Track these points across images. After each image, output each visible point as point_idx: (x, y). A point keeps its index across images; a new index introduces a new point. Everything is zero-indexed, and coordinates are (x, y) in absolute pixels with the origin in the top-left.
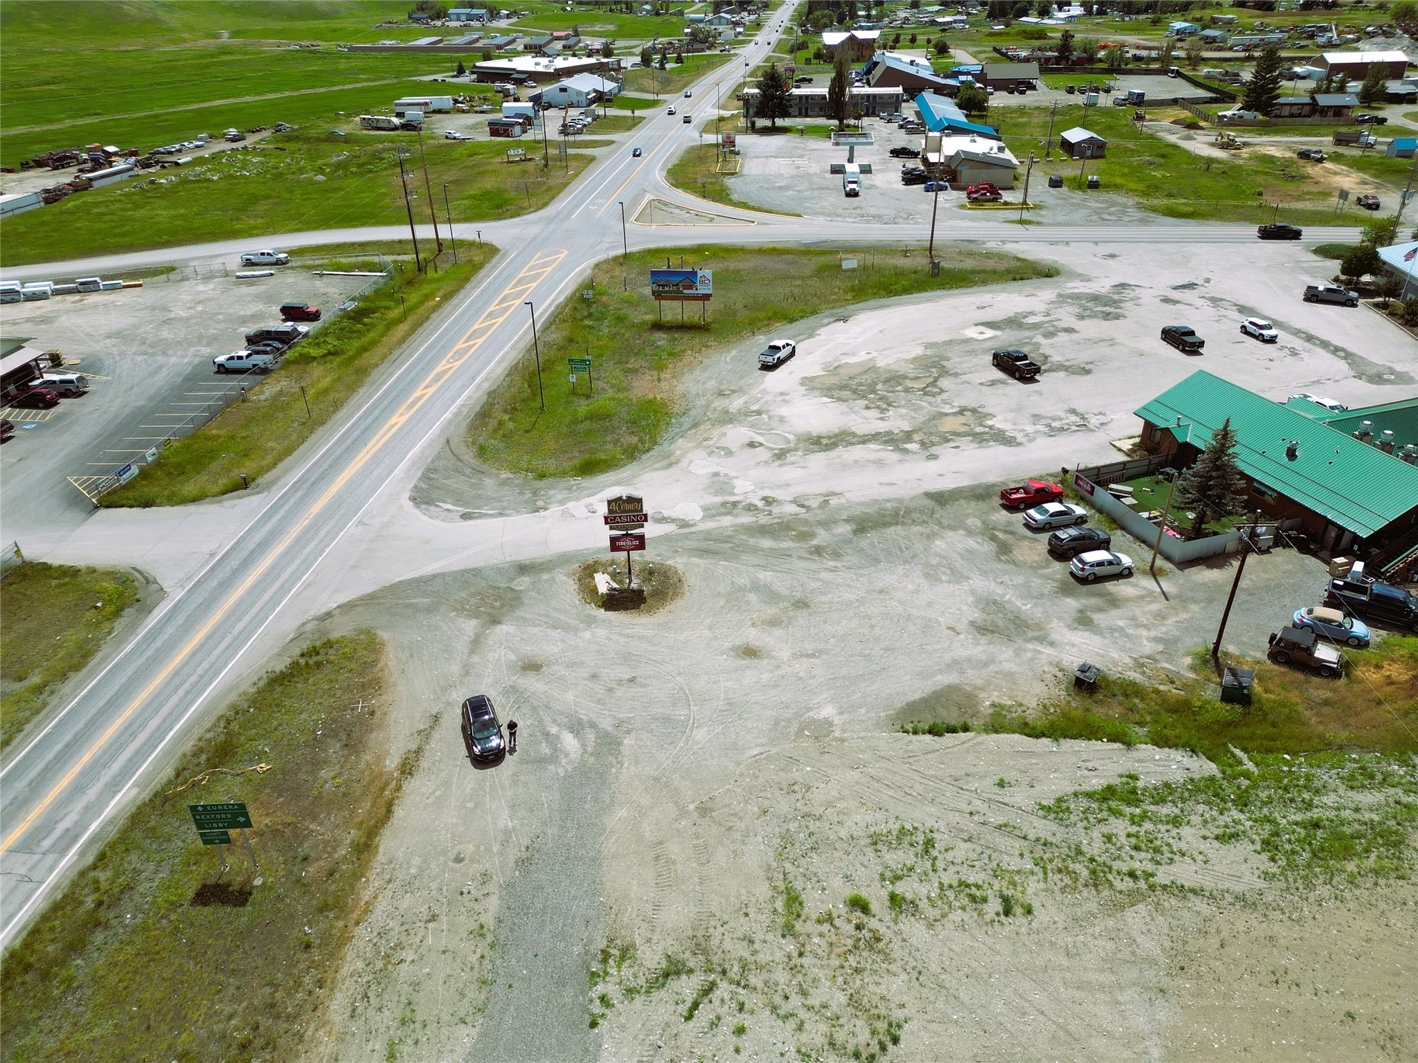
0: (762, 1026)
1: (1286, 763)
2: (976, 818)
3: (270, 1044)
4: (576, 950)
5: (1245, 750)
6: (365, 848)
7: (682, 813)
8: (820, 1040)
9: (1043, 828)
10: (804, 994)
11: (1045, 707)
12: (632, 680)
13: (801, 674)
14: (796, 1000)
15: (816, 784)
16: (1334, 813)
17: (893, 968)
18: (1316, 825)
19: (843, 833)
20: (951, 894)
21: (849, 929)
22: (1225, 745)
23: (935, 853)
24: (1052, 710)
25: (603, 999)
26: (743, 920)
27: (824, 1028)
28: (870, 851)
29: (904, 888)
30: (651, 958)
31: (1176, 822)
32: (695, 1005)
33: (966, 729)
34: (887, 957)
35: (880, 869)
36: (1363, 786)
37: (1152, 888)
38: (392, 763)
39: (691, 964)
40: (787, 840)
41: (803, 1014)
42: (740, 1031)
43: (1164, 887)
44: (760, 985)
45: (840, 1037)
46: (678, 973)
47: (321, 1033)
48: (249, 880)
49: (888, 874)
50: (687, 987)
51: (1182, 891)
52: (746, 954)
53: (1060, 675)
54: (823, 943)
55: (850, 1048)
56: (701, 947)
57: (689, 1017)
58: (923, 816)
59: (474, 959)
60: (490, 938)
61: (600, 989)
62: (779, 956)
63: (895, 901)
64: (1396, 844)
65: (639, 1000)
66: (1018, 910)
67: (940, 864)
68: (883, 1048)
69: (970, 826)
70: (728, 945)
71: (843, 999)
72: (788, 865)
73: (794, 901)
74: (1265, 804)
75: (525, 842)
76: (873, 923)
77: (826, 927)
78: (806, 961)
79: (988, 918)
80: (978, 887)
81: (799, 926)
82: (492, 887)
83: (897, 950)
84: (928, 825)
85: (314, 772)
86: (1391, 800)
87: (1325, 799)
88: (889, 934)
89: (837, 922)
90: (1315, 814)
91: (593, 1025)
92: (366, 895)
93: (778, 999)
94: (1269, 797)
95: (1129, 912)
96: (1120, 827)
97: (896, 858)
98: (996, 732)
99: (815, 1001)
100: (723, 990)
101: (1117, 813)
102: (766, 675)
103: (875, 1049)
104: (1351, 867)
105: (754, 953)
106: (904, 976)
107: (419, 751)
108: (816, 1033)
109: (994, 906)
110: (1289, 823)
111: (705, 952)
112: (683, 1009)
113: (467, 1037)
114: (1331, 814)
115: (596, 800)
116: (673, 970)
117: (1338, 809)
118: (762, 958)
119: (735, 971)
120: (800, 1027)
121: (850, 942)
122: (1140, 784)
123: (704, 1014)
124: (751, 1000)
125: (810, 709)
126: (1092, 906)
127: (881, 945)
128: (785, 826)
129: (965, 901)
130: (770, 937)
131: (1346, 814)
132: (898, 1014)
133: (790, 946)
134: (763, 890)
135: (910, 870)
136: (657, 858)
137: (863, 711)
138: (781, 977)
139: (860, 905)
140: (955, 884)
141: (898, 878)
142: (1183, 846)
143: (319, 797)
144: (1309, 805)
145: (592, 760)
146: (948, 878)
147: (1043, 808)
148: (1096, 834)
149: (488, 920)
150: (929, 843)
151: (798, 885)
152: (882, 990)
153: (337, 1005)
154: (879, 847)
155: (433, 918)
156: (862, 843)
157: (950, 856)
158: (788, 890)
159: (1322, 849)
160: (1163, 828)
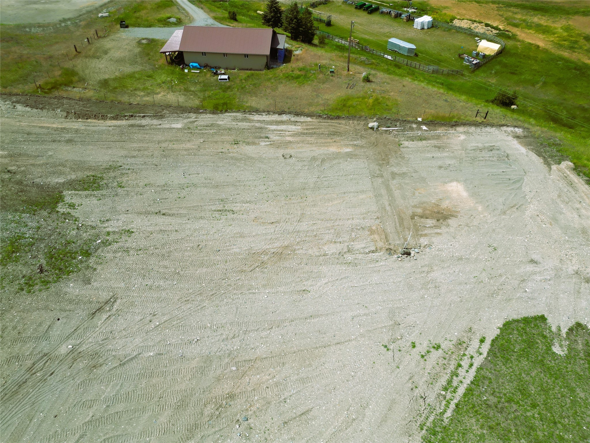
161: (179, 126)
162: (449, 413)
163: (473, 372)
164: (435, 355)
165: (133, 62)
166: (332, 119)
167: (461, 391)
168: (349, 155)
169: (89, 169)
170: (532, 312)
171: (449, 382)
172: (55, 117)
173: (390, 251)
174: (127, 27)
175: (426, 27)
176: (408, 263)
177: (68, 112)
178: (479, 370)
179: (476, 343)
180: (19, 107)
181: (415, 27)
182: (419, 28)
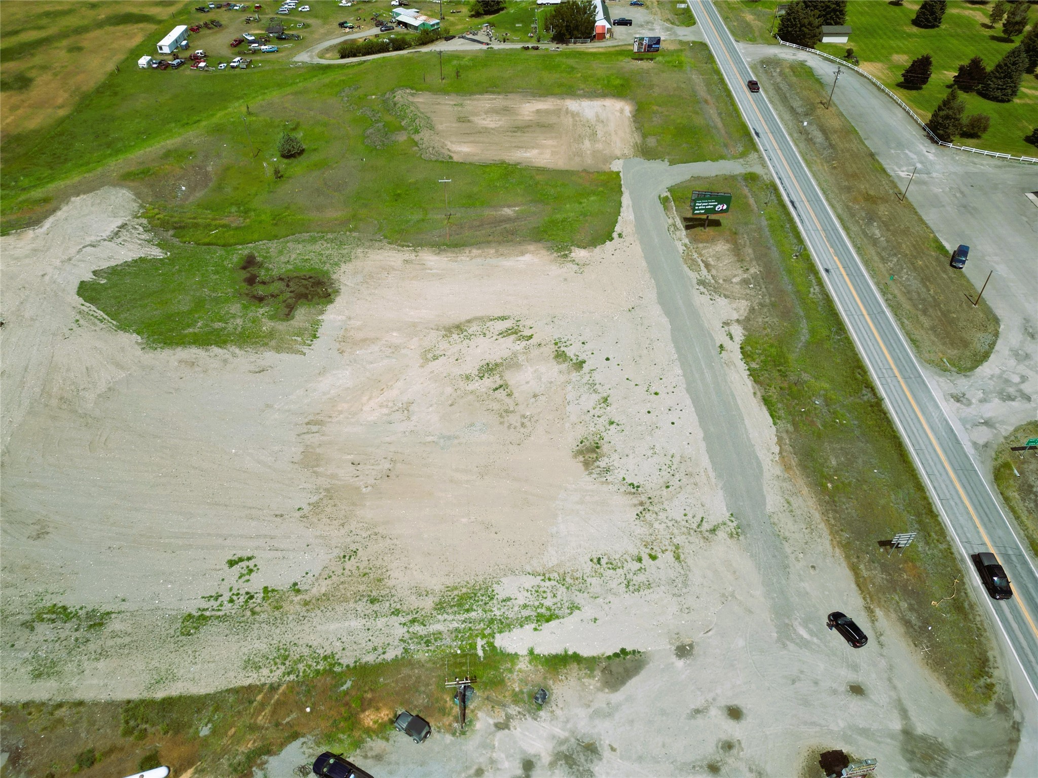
0: (679, 517)
1: (460, 648)
2: (608, 601)
3: (828, 503)
4: (748, 535)
5: (476, 655)
6: (854, 569)
7: (733, 595)
8: (660, 514)
9: (580, 598)
10: (667, 527)
11: (567, 679)
12: (794, 682)
13: (699, 693)
14: (670, 524)
15: (678, 613)
16: (455, 618)
17: (639, 536)
18: (468, 611)
19: (662, 587)
20: (619, 565)
21: (655, 548)
22: (484, 658)
23: (625, 582)
24: (563, 678)
25: (732, 522)
26: (694, 550)
27: (660, 517)
28: (651, 580)
29: (637, 565)
30: (721, 534)
31: (525, 606)
32: (702, 521)
33: (609, 657)
34: (641, 539)
35: (646, 573)
36: (434, 634)
37: (544, 575)
38: (879, 613)
39: (707, 533)
40: (685, 584)
41: (667, 521)
42: (685, 515)
43: (539, 575)
44: (683, 529)
45: (654, 515)
46: (711, 530)
47: (815, 507)
48: (886, 550)
49: (643, 571)
50: (706, 526)
51: (534, 574)
52: (690, 538)
53: (554, 707)
54: (664, 542)
55: (651, 512)
56: (706, 539)
57: (702, 518)
58: (630, 599)
59: (782, 531)
60: (781, 537)
61: (735, 524)
62: (678, 538)
63: (640, 560)
64: (440, 603)
65: (720, 521)
66: (595, 560)
67: (623, 576)
68: (641, 513)
69: (610, 598)
70: (697, 540)
71: (654, 525)
72: (682, 572)
73: (677, 558)
74: (483, 620)
75: (791, 576)
76: (648, 551)
77: (664, 548)
78: (668, 537)
79: (606, 557)
80: (609, 568)
81: (674, 548)
82: (793, 556)
83: (638, 542)
84: (628, 595)
85: (910, 604)
86: (427, 627)
87: (457, 625)
88: (641, 548)
89: (660, 550)
90: (466, 616)
91: (732, 515)
92: (837, 550)
93: (676, 524)
94: (479, 624)
95: (556, 563)
96: (548, 602)
97: (641, 578)
98: (594, 658)
99: (664, 525)
100: (694, 526)
101: (548, 609)
102: (719, 691)
103: (643, 512)
104: (464, 590)
105: (687, 538)
106: (635, 534)
107: (873, 622)
108: (662, 515)
109: (603, 562)
110: (477, 611)
111: (704, 538)
112: (705, 520)
113: (769, 508)
114: (458, 617)
115: (773, 598)
116: (713, 531)
117: (453, 620)
118: (684, 537)
119: (692, 532)
120: (667, 517)
121: (655, 544)
122: (533, 626)
123: (698, 519)
124: (684, 523)
125: (689, 665)
126: (568, 564)
127: (644, 543)
128: (687, 590)
129: (614, 562)
130: (683, 544)
131: (451, 617)
132: (637, 522)
133: (675, 541)
134: (690, 562)
135: (635, 574)
136: (735, 572)
137: (662, 666)
138: (676, 531)
139: (653, 558)
140: (618, 570)
141: (639, 570)
142: (526, 594)
143: (895, 590)
144: (464, 621)
145: (787, 621)
146: (620, 571)
147: (579, 609)
148: (559, 597)
149: (786, 545)
150: (627, 586)
151: (677, 564)
152: (643, 529)
153: (817, 516)
154: (647, 583)
155: (806, 543)
156: (655, 584)
157: (620, 581)
158: (680, 562)
159: (471, 598)
160: (531, 603)
162: (115, 323)
163: (99, 312)
164: (81, 322)
167: (106, 317)
170: (78, 285)
171: (99, 319)
178: (98, 309)
179: (83, 308)
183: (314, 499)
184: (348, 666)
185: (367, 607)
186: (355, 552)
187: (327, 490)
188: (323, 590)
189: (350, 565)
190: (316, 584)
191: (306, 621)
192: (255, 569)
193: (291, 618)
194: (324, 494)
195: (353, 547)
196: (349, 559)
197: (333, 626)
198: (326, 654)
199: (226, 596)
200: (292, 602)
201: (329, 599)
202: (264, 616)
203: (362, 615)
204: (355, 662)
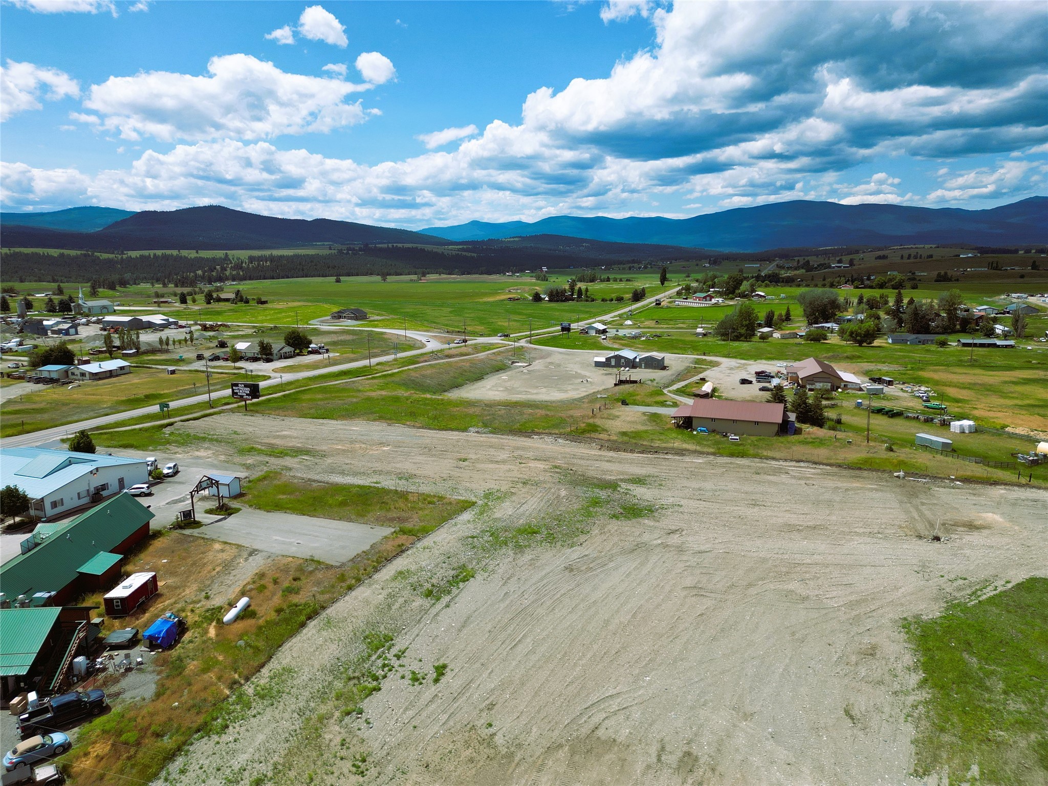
161: (700, 461)
162: (973, 603)
163: (996, 592)
164: (961, 582)
165: (644, 424)
166: (852, 469)
167: (985, 597)
168: (876, 490)
169: (633, 475)
171: (974, 593)
172: (591, 448)
173: (920, 537)
174: (627, 405)
175: (967, 431)
176: (936, 544)
177: (602, 446)
178: (1002, 592)
179: (1001, 582)
180: (560, 440)
181: (952, 430)
182: (958, 431)
183: (499, 740)
184: (192, 744)
185: (255, 773)
186: (362, 772)
187: (510, 756)
188: (327, 736)
189: (347, 766)
190: (342, 731)
191: (295, 715)
192: (416, 683)
193: (312, 704)
194: (504, 751)
195: (373, 772)
196: (354, 765)
197: (261, 738)
198: (231, 728)
199: (395, 662)
200: (337, 708)
201: (307, 739)
202: (338, 685)
203: (249, 767)
204: (188, 751)
